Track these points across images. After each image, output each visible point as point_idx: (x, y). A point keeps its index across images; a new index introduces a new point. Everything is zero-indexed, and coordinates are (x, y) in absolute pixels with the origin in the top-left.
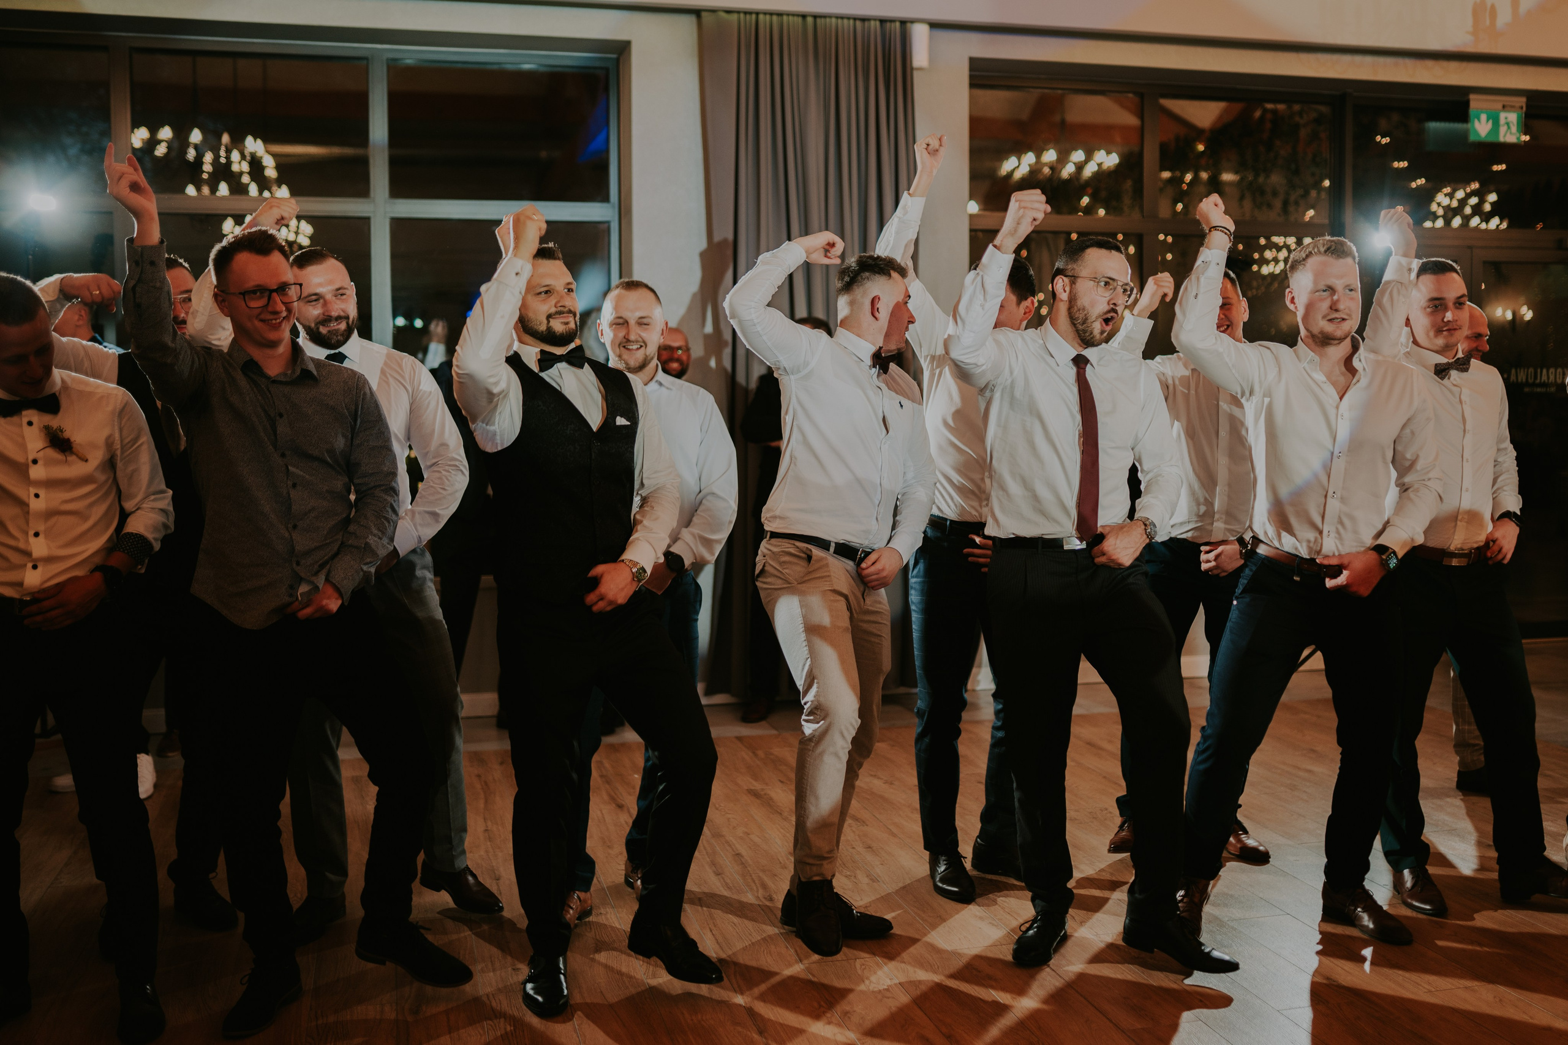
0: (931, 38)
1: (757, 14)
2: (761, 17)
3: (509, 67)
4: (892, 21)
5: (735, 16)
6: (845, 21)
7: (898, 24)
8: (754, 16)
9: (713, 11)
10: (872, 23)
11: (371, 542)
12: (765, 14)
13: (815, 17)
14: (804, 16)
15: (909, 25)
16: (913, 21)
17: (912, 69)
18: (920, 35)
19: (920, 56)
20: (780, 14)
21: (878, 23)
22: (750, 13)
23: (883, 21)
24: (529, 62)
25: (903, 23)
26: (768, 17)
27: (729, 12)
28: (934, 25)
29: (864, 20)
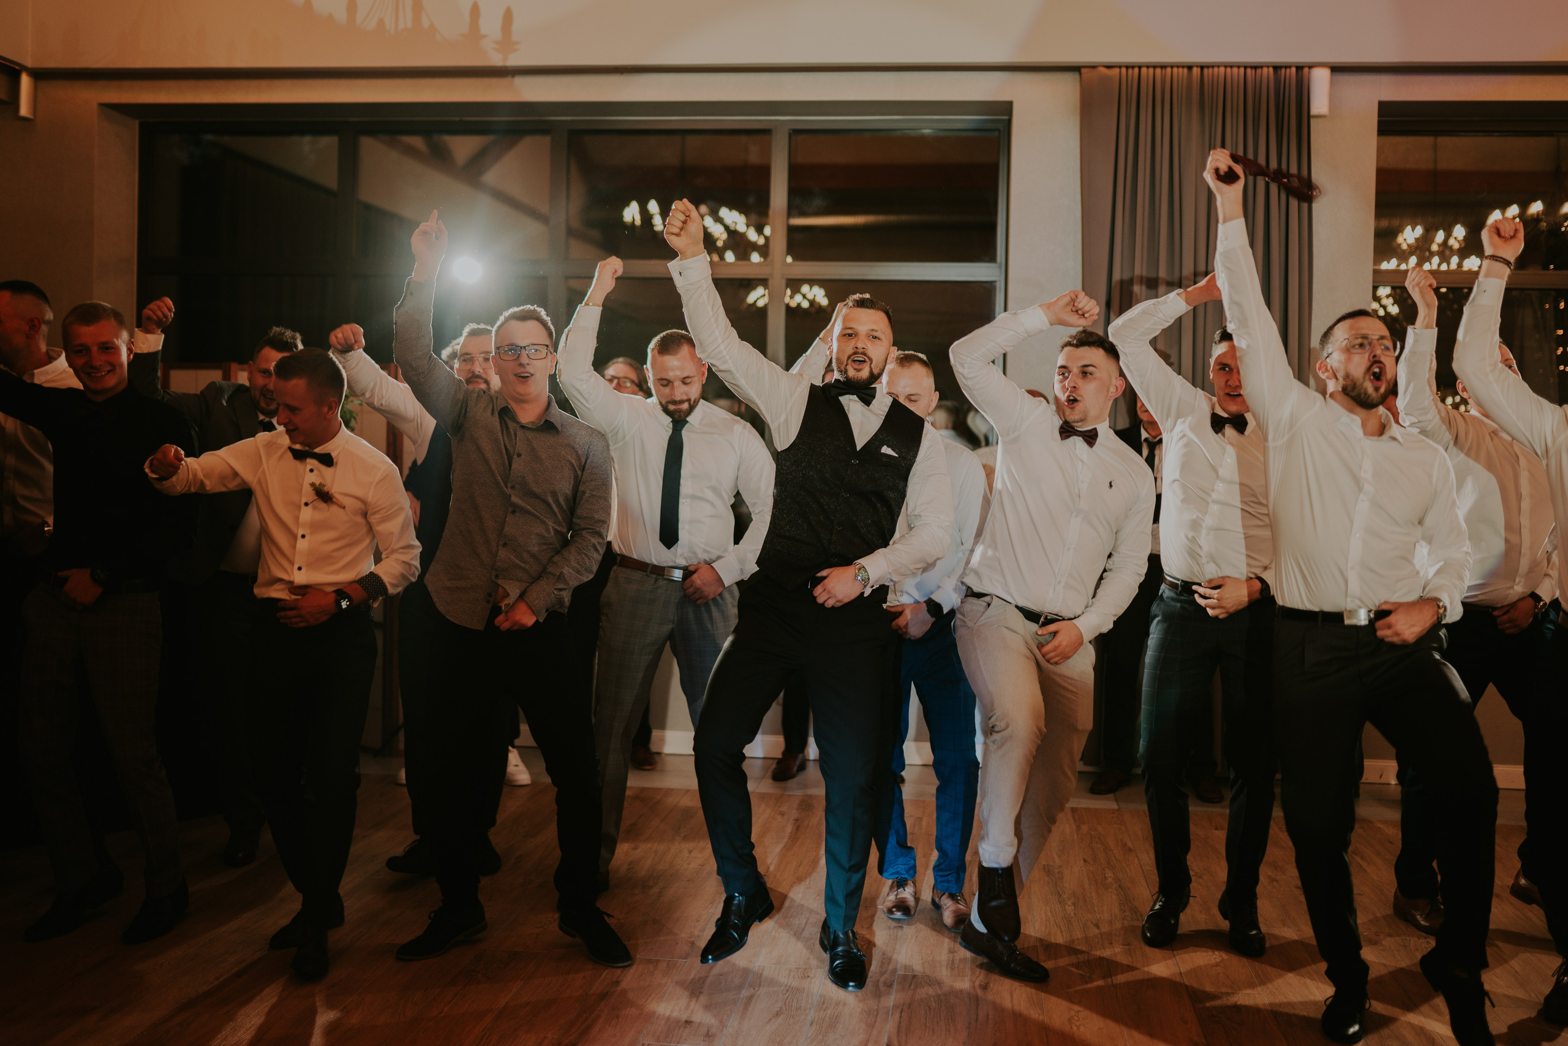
0: (1332, 83)
1: (1140, 67)
2: (1144, 70)
3: (913, 133)
4: (1287, 67)
5: (1117, 70)
6: (1235, 70)
7: (1294, 70)
8: (1136, 70)
9: (1093, 67)
10: (1265, 70)
11: (566, 572)
12: (1148, 67)
13: (1202, 67)
14: (1190, 67)
15: (1306, 70)
16: (1311, 66)
17: (1309, 117)
18: (1320, 79)
19: (1320, 103)
20: (1163, 67)
21: (1271, 70)
22: (1133, 67)
23: (1277, 68)
24: (927, 126)
25: (1299, 68)
26: (1151, 70)
27: (1109, 67)
28: (1337, 69)
29: (1255, 67)
